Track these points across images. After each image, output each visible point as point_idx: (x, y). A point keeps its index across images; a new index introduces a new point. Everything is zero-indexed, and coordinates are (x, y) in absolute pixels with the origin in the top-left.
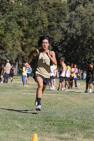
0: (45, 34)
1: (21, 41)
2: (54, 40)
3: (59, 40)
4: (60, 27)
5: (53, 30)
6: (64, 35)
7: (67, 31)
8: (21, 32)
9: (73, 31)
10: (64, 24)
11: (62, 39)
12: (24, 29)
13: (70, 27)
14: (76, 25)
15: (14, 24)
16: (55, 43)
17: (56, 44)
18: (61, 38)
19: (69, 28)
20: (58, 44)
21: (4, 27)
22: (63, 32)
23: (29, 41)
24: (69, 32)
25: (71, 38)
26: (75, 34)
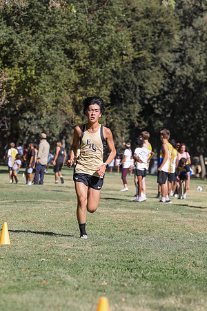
0: (125, 77)
1: (71, 92)
2: (146, 91)
3: (157, 91)
5: (145, 69)
6: (168, 80)
7: (174, 72)
8: (73, 74)
9: (188, 71)
10: (168, 57)
11: (163, 89)
12: (79, 67)
14: (195, 58)
15: (58, 54)
16: (148, 96)
17: (149, 100)
18: (162, 86)
19: (178, 64)
20: (155, 99)
21: (36, 60)
22: (165, 72)
23: (91, 93)
24: (178, 73)
25: (183, 86)
26: (192, 77)
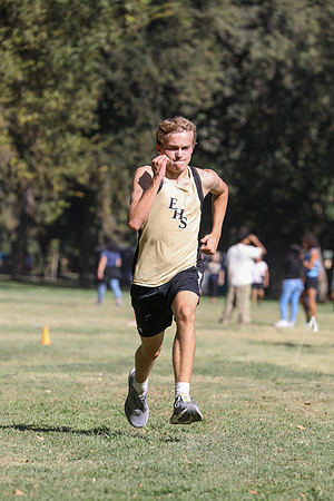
4: (212, 29)
13: (261, 29)
